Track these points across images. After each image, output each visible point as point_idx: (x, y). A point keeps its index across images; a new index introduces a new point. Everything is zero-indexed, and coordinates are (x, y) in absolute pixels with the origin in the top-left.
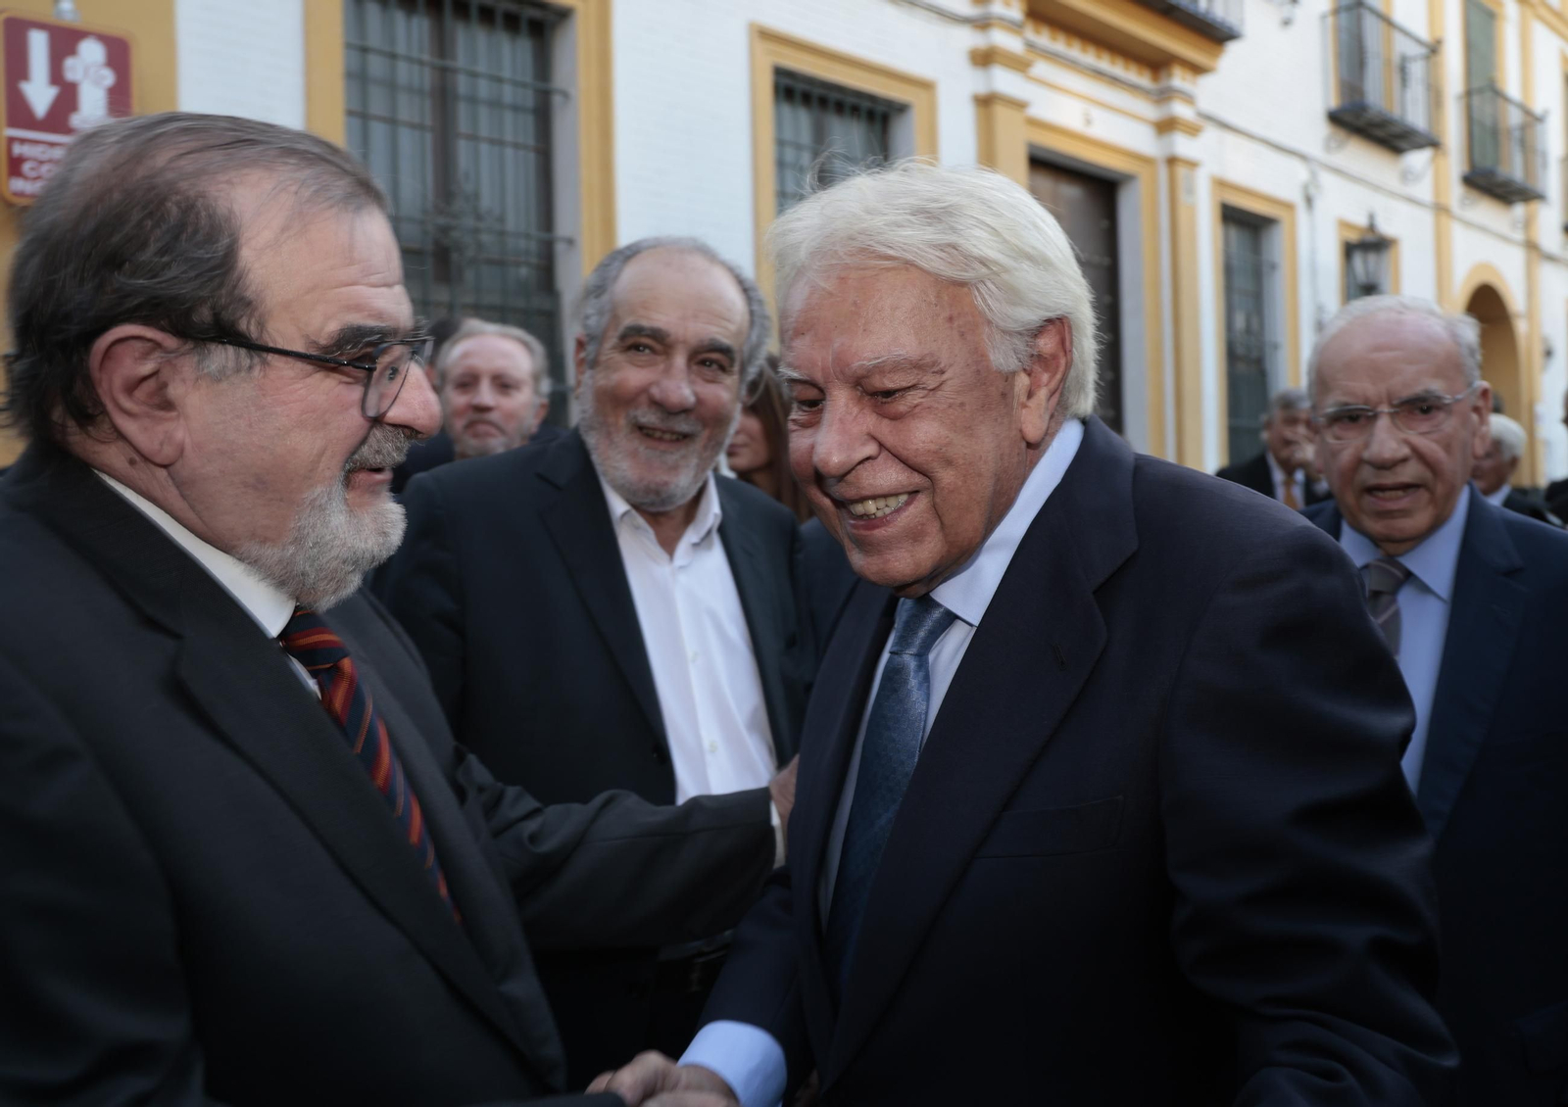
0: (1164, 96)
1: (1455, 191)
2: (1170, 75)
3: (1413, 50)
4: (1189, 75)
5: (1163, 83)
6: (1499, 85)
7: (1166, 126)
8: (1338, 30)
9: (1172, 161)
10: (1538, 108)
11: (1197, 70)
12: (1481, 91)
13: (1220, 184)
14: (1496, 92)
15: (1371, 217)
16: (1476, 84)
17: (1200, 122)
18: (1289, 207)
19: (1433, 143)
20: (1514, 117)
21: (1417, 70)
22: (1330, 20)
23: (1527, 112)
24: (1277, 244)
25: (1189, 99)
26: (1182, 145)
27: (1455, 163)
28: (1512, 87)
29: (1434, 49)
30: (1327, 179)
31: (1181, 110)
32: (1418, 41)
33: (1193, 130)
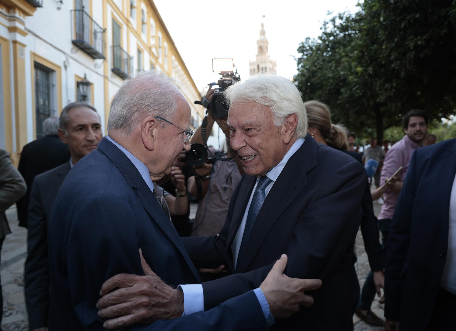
0: (12, 19)
1: (110, 73)
2: (15, 12)
3: (98, 30)
4: (22, 15)
5: (12, 14)
6: (121, 46)
7: (12, 30)
8: (76, 17)
9: (15, 42)
10: (131, 55)
11: (26, 14)
12: (117, 46)
13: (34, 54)
14: (121, 48)
15: (85, 75)
16: (115, 44)
17: (26, 32)
18: (59, 67)
19: (104, 58)
20: (125, 56)
21: (99, 35)
22: (73, 12)
23: (128, 56)
24: (55, 78)
25: (23, 23)
26: (19, 38)
27: (109, 65)
28: (125, 48)
29: (104, 31)
30: (71, 61)
31: (18, 25)
32: (100, 27)
33: (24, 34)
